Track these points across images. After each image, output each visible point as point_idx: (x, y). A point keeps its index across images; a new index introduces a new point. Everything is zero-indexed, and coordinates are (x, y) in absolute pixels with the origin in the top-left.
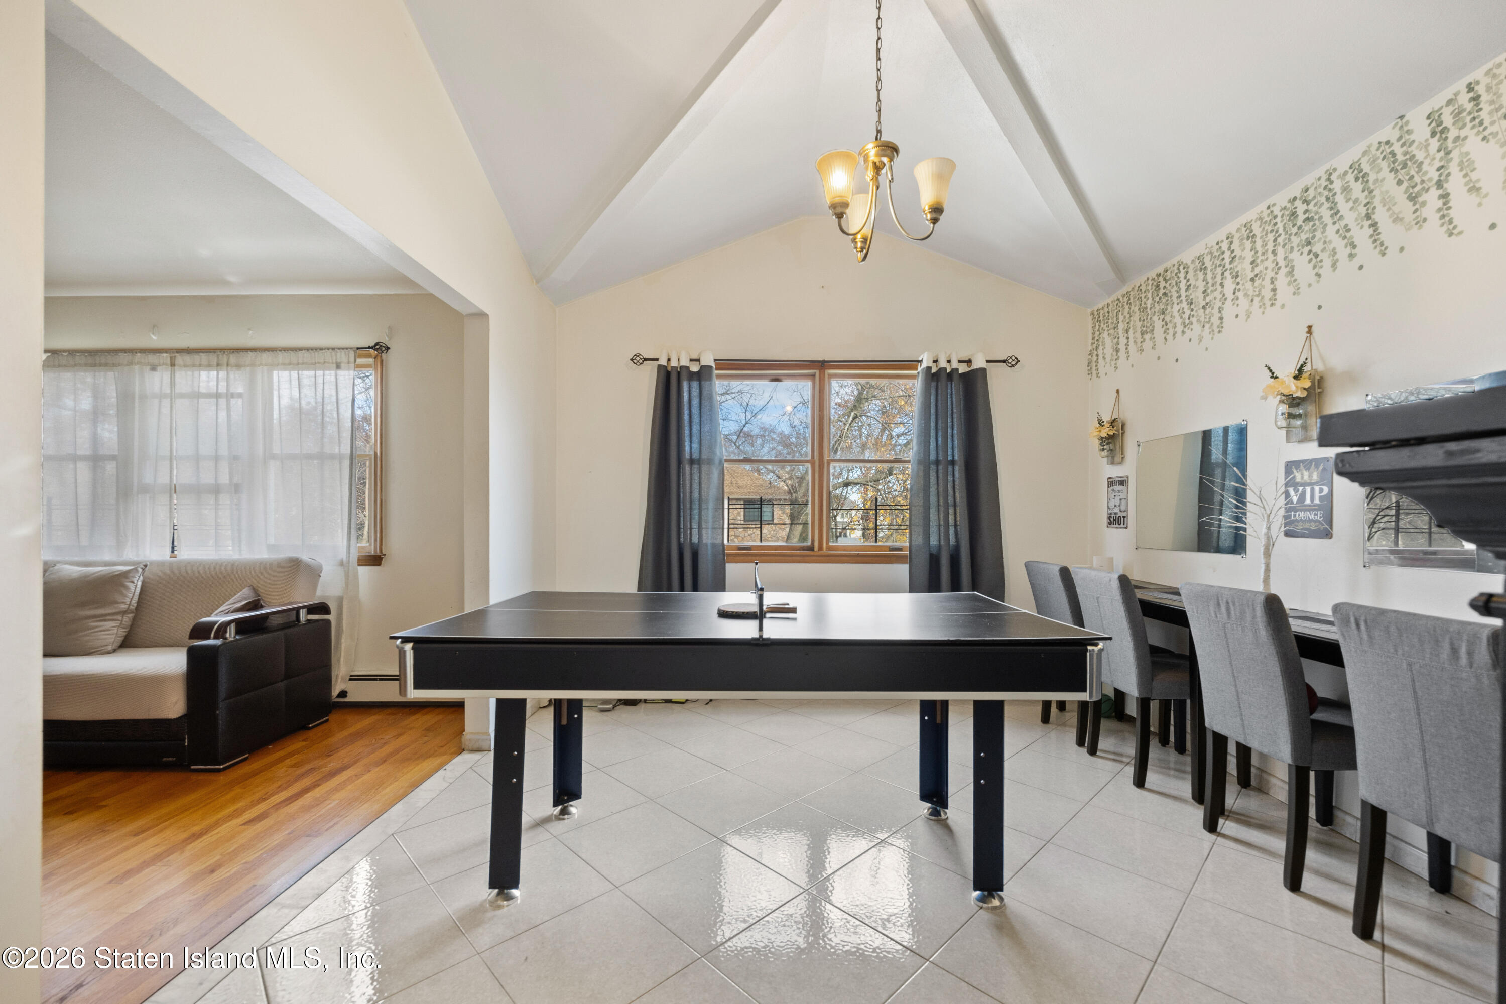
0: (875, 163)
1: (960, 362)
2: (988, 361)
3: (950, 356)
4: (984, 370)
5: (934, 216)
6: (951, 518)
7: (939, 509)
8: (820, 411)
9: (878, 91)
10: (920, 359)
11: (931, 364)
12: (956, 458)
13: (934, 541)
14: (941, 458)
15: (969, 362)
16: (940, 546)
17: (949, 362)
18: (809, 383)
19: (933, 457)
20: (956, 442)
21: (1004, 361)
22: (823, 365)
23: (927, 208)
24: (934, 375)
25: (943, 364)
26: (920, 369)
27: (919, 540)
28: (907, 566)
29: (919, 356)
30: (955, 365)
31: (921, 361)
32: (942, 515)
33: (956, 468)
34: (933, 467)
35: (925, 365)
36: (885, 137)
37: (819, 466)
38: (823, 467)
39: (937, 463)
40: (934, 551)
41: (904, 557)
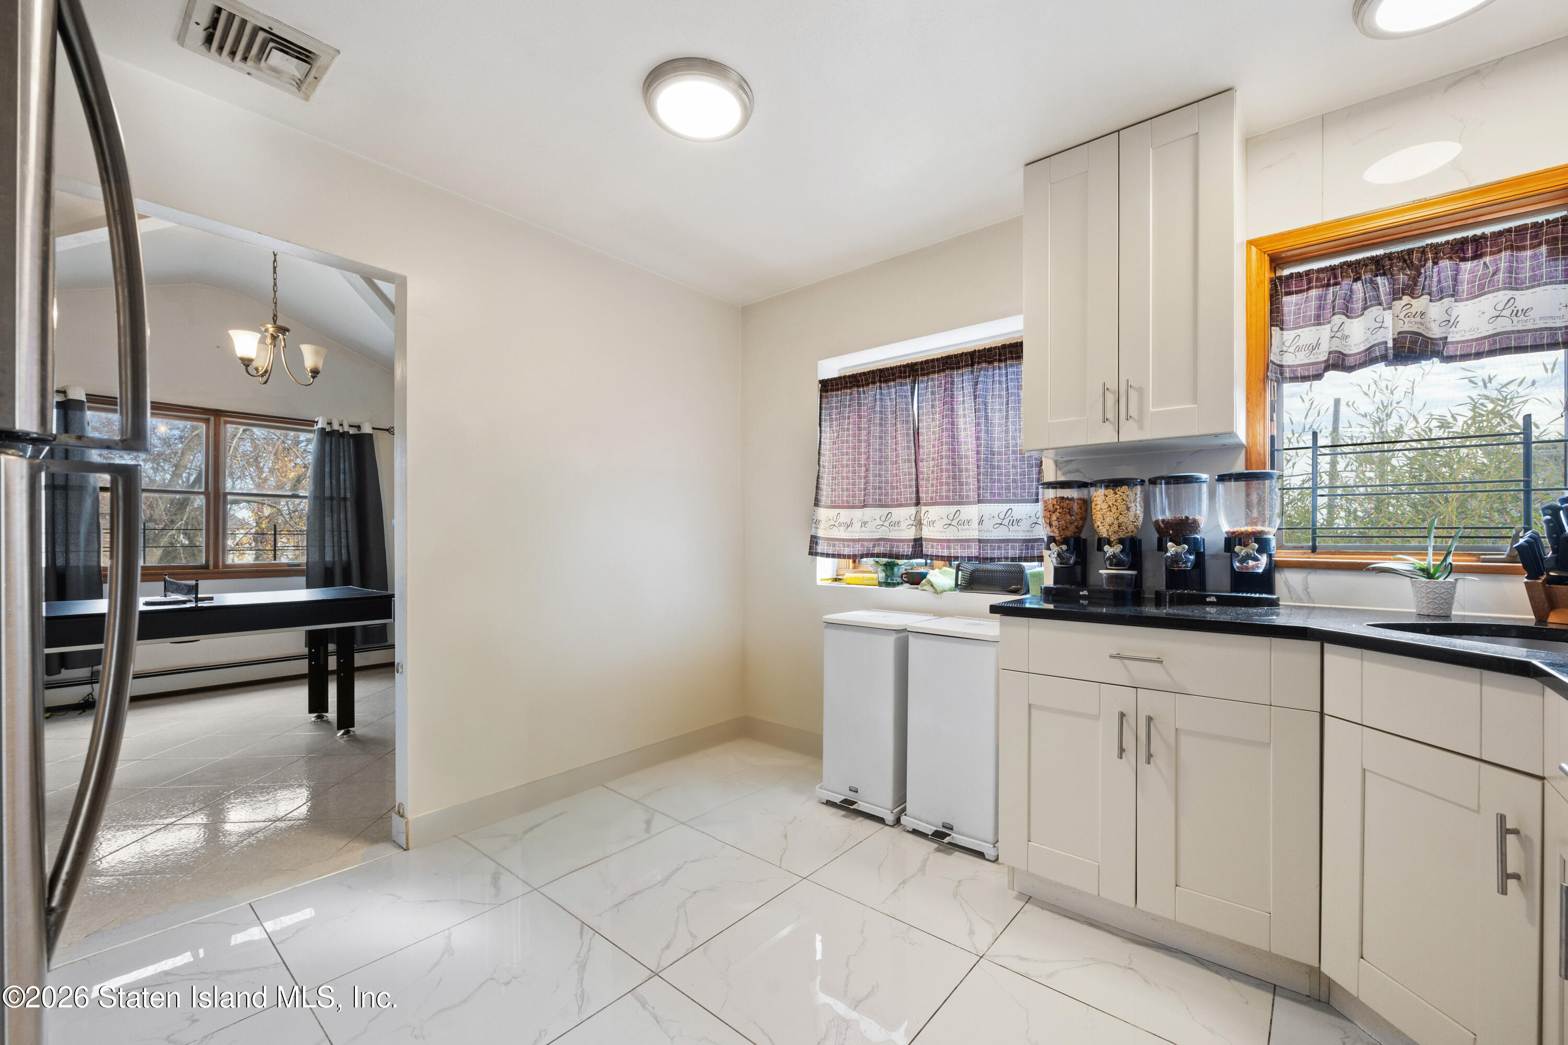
0: (272, 335)
1: (350, 426)
2: (373, 428)
3: (342, 421)
4: (371, 435)
5: (313, 375)
6: (344, 541)
7: (333, 534)
8: (215, 451)
9: (275, 292)
10: (316, 420)
11: (325, 426)
12: (348, 495)
13: (328, 558)
14: (335, 495)
15: (359, 427)
16: (334, 561)
17: (341, 425)
18: (203, 426)
19: (327, 494)
20: (348, 485)
21: (387, 430)
22: (218, 413)
23: (309, 369)
24: (328, 433)
25: (336, 427)
26: (315, 428)
27: (316, 557)
28: (304, 578)
29: (315, 418)
30: (346, 428)
31: (317, 422)
32: (336, 538)
33: (349, 504)
34: (328, 503)
35: (320, 425)
36: (278, 323)
37: (215, 497)
38: (219, 498)
39: (332, 498)
40: (329, 566)
41: (303, 570)
